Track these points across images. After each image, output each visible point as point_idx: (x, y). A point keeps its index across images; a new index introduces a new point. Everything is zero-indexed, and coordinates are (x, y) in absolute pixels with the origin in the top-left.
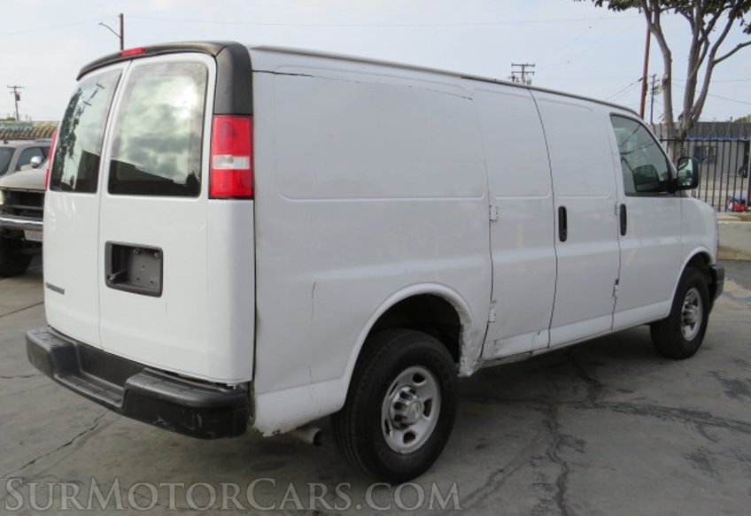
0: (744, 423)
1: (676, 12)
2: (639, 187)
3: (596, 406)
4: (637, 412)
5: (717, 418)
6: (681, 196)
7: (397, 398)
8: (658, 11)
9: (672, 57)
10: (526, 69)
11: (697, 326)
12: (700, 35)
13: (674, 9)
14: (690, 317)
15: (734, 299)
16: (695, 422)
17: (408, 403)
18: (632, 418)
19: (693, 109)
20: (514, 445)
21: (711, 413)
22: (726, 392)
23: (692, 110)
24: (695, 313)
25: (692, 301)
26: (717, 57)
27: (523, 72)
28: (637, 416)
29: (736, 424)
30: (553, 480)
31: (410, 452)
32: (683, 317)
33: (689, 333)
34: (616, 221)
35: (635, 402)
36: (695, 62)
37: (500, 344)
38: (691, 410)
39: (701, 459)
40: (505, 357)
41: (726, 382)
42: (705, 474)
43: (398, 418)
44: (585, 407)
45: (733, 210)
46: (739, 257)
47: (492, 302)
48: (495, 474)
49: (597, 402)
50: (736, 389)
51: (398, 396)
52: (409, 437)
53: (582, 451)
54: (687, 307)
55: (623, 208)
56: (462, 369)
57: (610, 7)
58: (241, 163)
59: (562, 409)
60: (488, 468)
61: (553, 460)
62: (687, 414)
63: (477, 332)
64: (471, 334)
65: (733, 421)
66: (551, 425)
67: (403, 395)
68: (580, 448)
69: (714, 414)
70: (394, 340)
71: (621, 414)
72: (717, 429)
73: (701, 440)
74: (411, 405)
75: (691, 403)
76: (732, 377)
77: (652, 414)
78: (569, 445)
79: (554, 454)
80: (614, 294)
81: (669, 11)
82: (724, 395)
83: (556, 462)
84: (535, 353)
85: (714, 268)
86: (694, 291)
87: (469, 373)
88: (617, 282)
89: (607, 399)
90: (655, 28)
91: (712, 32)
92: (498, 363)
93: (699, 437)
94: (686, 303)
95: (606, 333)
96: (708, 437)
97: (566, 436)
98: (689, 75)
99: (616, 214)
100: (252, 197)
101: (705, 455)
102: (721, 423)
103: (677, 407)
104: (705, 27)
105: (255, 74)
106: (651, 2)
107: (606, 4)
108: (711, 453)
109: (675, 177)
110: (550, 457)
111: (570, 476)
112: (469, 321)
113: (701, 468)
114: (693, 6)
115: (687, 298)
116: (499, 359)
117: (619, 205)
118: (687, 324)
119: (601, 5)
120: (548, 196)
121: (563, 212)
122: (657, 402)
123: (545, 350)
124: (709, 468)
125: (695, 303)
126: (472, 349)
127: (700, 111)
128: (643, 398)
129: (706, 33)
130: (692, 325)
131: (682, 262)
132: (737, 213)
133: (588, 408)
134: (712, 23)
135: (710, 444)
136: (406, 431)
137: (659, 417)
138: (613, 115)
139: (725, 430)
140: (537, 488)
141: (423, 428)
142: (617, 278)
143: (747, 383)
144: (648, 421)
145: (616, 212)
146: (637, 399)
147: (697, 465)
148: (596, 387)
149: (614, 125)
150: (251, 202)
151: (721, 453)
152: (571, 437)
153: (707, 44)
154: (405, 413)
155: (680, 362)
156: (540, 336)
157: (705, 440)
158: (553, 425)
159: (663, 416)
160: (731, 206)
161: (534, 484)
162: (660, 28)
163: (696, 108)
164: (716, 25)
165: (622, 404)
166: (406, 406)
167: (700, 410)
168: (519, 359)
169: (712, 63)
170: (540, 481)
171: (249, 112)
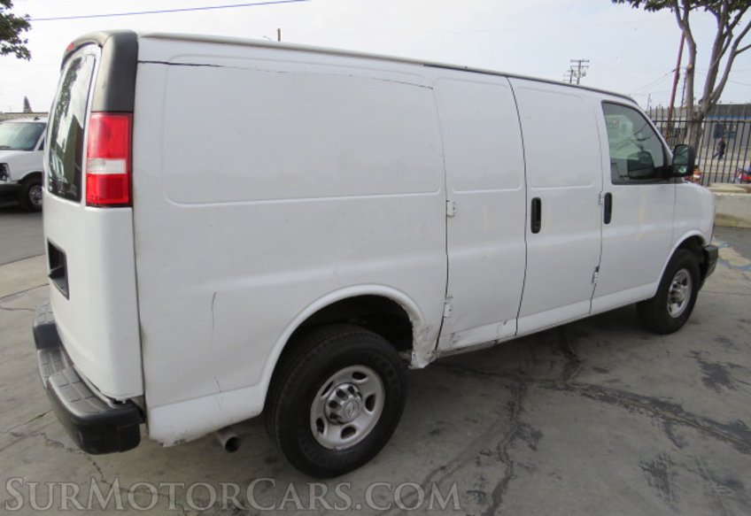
0: (717, 424)
1: (706, 10)
2: (634, 174)
3: (567, 388)
4: (607, 399)
5: (688, 414)
6: (676, 182)
7: (333, 396)
8: (687, 9)
9: (697, 49)
10: (582, 64)
11: (684, 304)
12: (725, 30)
13: (703, 8)
14: (678, 296)
15: (730, 267)
16: (663, 417)
17: (342, 403)
18: (598, 406)
19: (712, 93)
20: (469, 434)
21: (683, 407)
22: (704, 379)
23: (711, 95)
24: (684, 293)
25: (681, 281)
26: (739, 48)
27: (580, 67)
28: (605, 404)
29: (707, 425)
30: (489, 489)
31: (347, 447)
32: (669, 296)
33: (676, 310)
34: (601, 211)
35: (607, 385)
36: (718, 51)
37: (458, 336)
38: (662, 400)
39: (659, 473)
40: (464, 348)
41: (706, 366)
42: (660, 495)
43: (334, 416)
44: (555, 388)
45: (741, 181)
46: (741, 225)
47: (446, 298)
48: (435, 472)
49: (569, 382)
50: (717, 376)
51: (334, 394)
52: (348, 431)
53: (534, 448)
54: (675, 286)
55: (609, 198)
56: (413, 362)
57: (645, 8)
58: (117, 167)
59: (533, 387)
60: (432, 462)
61: (501, 459)
62: (658, 405)
63: (428, 328)
64: (422, 331)
65: (705, 420)
66: (513, 409)
67: (341, 394)
68: (533, 444)
69: (686, 408)
70: (326, 342)
71: (589, 400)
72: (686, 429)
73: (665, 445)
74: (346, 405)
75: (663, 391)
76: (713, 360)
77: (621, 402)
78: (524, 438)
79: (505, 448)
80: (593, 281)
81: (699, 8)
82: (701, 383)
83: (503, 461)
84: (500, 341)
85: (708, 249)
86: (684, 272)
87: (422, 366)
88: (597, 269)
89: (580, 380)
90: (684, 24)
91: (737, 26)
92: (460, 352)
93: (664, 439)
94: (675, 282)
95: (585, 316)
96: (674, 441)
97: (524, 425)
98: (711, 65)
99: (600, 204)
100: (130, 204)
101: (665, 466)
102: (692, 421)
103: (648, 395)
104: (731, 21)
105: (140, 65)
106: (683, 2)
107: (642, 5)
108: (673, 464)
109: (670, 163)
110: (499, 454)
111: (512, 484)
112: (417, 318)
113: (657, 486)
114: (720, 4)
115: (676, 278)
116: (459, 349)
117: (603, 194)
118: (674, 302)
119: (637, 7)
120: (519, 189)
121: (537, 204)
122: (628, 386)
123: (513, 338)
124: (665, 487)
125: (684, 283)
126: (424, 344)
127: (719, 96)
128: (616, 381)
129: (730, 28)
130: (680, 304)
131: (672, 245)
132: (744, 185)
133: (559, 389)
134: (738, 18)
135: (675, 450)
136: (344, 426)
137: (627, 406)
138: (604, 102)
139: (694, 431)
140: (471, 497)
141: (364, 423)
142: (597, 265)
143: (729, 369)
144: (615, 411)
145: (600, 201)
146: (609, 382)
147: (653, 479)
148: (574, 363)
149: (605, 112)
150: (130, 209)
151: (683, 465)
152: (529, 426)
153: (731, 36)
154: (339, 413)
155: (664, 338)
156: (505, 327)
157: (670, 442)
158: (517, 408)
159: (631, 406)
160: (740, 177)
161: (469, 492)
162: (688, 24)
163: (715, 93)
164: (741, 19)
165: (592, 387)
166: (341, 406)
167: (672, 401)
168: (482, 347)
169: (734, 53)
170: (477, 488)
171: (128, 109)
